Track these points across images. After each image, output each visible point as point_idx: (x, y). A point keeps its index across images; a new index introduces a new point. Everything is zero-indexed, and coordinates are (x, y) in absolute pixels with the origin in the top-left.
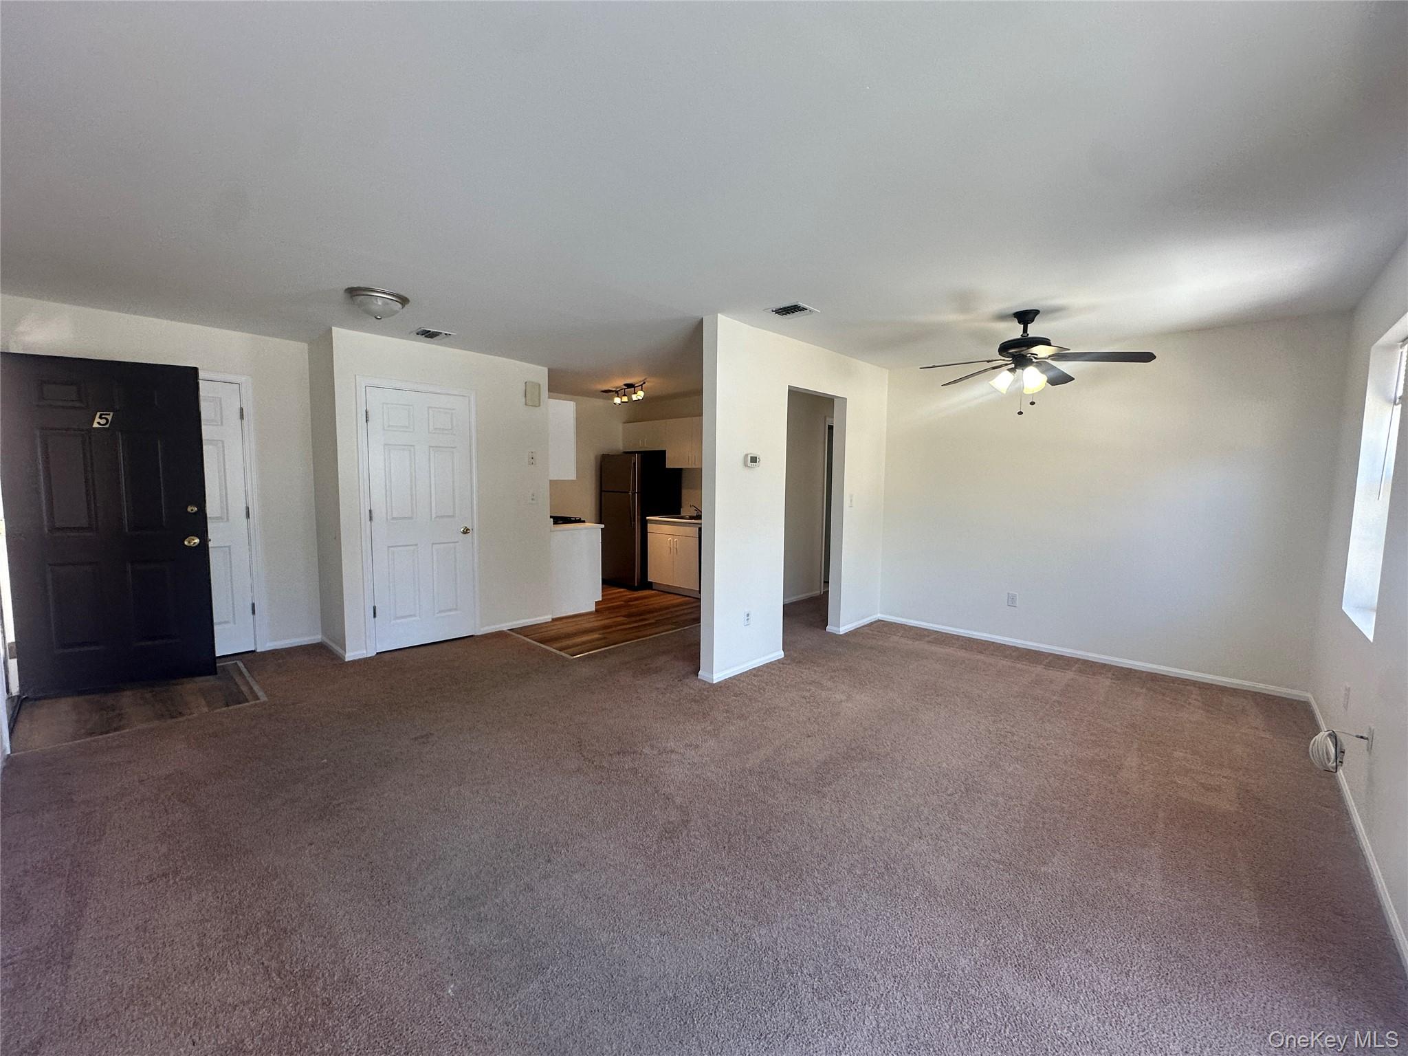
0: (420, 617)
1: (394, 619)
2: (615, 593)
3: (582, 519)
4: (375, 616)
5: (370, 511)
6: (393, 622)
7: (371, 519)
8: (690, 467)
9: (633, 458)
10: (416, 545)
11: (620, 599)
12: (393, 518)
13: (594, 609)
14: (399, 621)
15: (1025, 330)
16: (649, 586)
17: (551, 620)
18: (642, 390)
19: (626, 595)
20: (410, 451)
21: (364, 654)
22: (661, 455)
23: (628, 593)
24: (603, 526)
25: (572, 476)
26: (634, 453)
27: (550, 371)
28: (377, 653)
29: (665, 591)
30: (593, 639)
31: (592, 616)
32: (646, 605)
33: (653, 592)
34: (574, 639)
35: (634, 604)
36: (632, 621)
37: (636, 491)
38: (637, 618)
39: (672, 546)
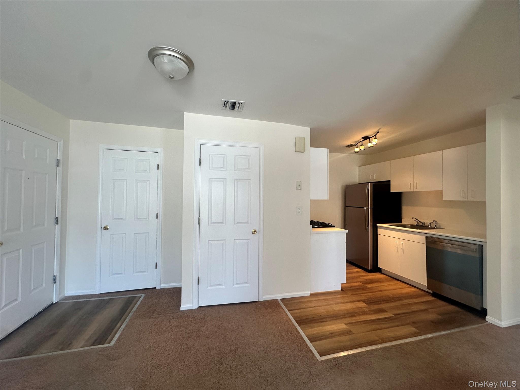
0: (225, 286)
1: (210, 286)
2: (354, 273)
3: (333, 225)
4: (198, 283)
5: (199, 219)
6: (209, 288)
7: (199, 223)
8: (412, 190)
9: (367, 186)
10: (224, 240)
11: (359, 280)
12: (212, 223)
13: (340, 289)
14: (213, 288)
16: (379, 270)
17: (309, 295)
18: (376, 138)
19: (362, 276)
20: (223, 182)
21: (191, 307)
22: (387, 184)
23: (364, 274)
24: (347, 231)
25: (326, 197)
26: (369, 183)
27: (311, 130)
28: (199, 307)
29: (392, 276)
30: (340, 329)
31: (339, 296)
32: (381, 291)
33: (383, 276)
34: (324, 326)
35: (369, 288)
36: (372, 311)
37: (370, 207)
38: (376, 307)
39: (398, 247)
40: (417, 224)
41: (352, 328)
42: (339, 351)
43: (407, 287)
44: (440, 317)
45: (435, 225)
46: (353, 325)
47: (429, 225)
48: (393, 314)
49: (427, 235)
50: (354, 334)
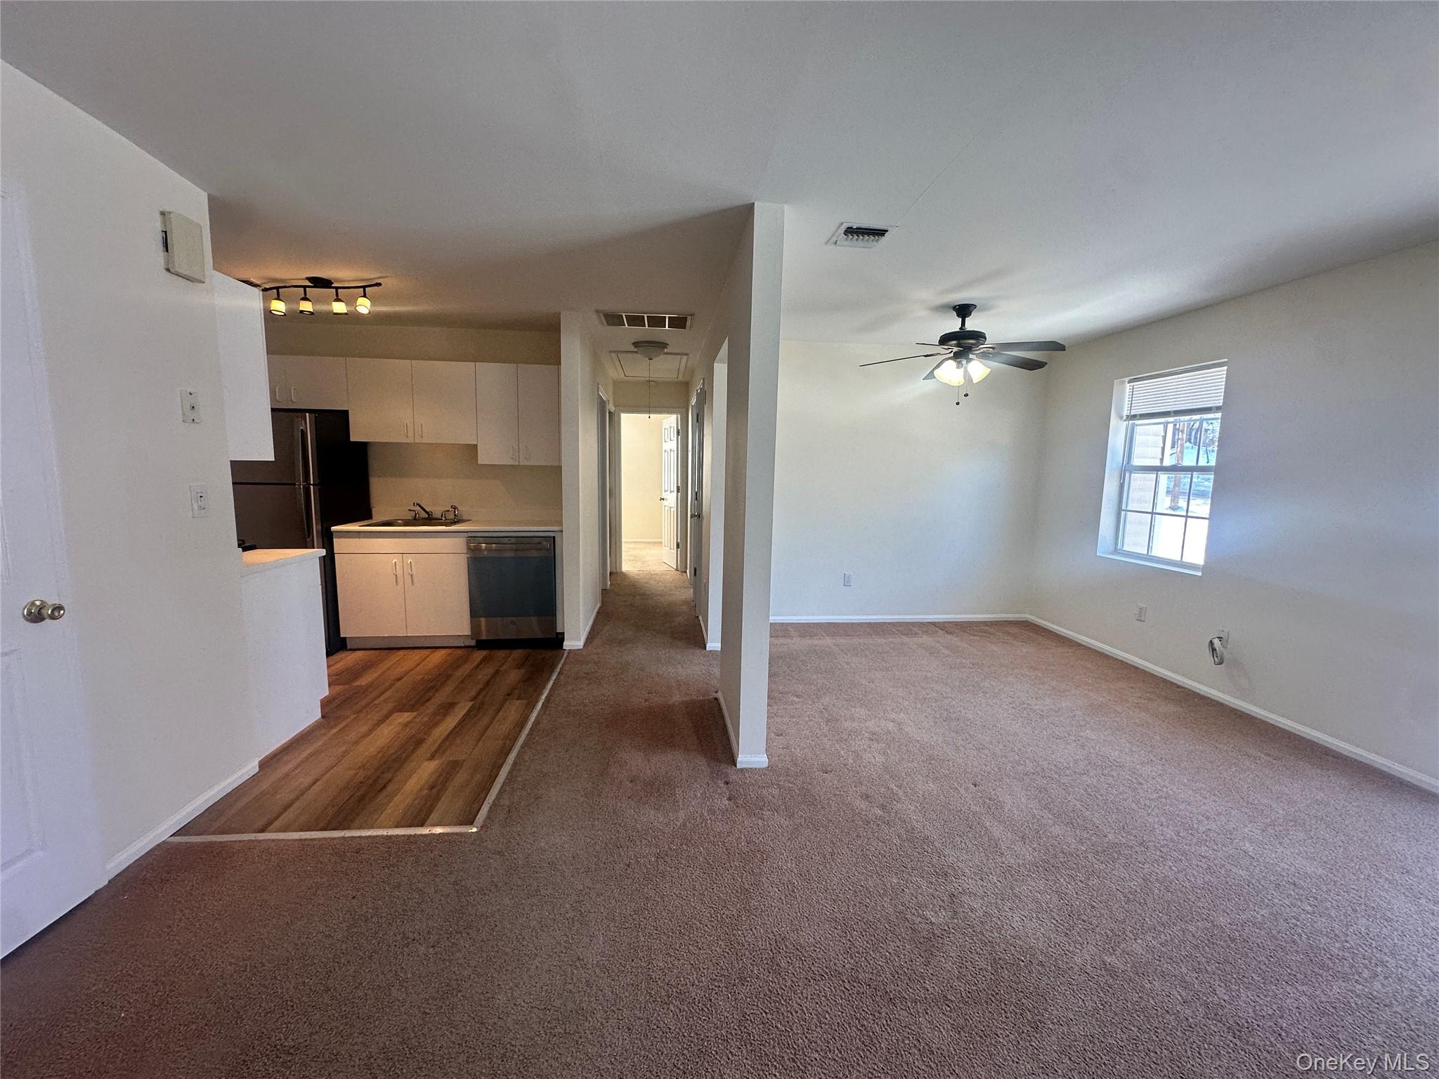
9: (303, 421)
15: (963, 323)
18: (365, 296)
22: (342, 419)
25: (271, 455)
26: (305, 411)
29: (378, 647)
30: (436, 772)
31: (334, 731)
32: (399, 679)
33: (360, 654)
34: (399, 790)
35: (371, 685)
36: (435, 714)
37: (312, 483)
38: (431, 707)
39: (399, 572)
40: (416, 516)
41: (449, 756)
42: (483, 795)
43: (429, 653)
44: (523, 671)
45: (455, 515)
46: (444, 752)
47: (442, 516)
48: (471, 701)
49: (470, 534)
50: (464, 761)
